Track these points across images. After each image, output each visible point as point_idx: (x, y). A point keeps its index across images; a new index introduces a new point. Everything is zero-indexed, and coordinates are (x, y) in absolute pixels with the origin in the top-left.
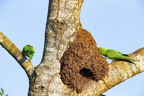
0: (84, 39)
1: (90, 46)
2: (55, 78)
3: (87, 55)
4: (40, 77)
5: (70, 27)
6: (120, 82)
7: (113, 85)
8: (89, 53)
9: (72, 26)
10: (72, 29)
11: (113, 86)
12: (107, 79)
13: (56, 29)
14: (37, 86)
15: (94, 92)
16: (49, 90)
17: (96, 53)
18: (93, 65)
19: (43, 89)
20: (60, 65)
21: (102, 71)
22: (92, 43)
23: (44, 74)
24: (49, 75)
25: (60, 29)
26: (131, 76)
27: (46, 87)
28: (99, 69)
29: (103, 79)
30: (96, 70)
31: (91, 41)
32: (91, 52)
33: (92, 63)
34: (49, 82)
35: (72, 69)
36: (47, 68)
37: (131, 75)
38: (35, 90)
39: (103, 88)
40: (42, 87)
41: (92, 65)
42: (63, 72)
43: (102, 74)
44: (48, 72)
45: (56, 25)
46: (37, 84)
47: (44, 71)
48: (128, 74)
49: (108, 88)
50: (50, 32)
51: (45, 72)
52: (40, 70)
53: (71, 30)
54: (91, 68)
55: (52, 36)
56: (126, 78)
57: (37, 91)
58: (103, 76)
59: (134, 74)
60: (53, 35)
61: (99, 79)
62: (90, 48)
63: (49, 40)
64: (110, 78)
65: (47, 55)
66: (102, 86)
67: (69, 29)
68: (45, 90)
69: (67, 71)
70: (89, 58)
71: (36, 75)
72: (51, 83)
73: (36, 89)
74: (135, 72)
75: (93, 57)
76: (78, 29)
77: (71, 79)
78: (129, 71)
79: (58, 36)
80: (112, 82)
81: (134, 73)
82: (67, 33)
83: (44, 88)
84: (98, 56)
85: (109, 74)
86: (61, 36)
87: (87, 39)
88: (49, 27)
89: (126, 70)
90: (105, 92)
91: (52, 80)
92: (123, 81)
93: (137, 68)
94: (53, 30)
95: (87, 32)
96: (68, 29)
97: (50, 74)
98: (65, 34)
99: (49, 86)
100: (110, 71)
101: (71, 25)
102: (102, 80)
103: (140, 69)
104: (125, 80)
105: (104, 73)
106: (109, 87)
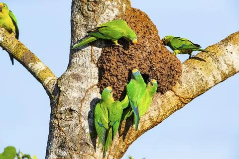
0: (134, 25)
1: (144, 37)
2: (90, 94)
3: (141, 52)
4: (66, 93)
5: (110, 7)
6: (203, 92)
7: (191, 97)
8: (144, 47)
9: (113, 6)
10: (112, 10)
11: (192, 99)
12: (179, 88)
13: (86, 12)
14: (63, 109)
15: (159, 112)
16: (82, 113)
17: (157, 46)
18: (153, 66)
19: (71, 114)
20: (97, 71)
21: (169, 75)
22: (149, 30)
23: (72, 88)
24: (81, 89)
25: (92, 11)
26: (221, 80)
27: (76, 110)
28: (164, 72)
29: (173, 88)
30: (158, 74)
31: (148, 27)
32: (148, 45)
33: (151, 63)
34: (82, 101)
35: (117, 76)
36: (77, 77)
37: (219, 78)
38: (59, 116)
39: (174, 104)
40: (71, 110)
41: (151, 68)
42: (102, 82)
43: (171, 80)
44: (78, 84)
45: (86, 6)
46: (62, 106)
47: (72, 82)
48: (214, 77)
49: (183, 103)
50: (78, 18)
51: (74, 84)
52: (66, 82)
53: (111, 12)
54: (149, 72)
55: (81, 24)
56: (211, 83)
57: (63, 117)
58: (171, 83)
59: (225, 77)
60: (83, 23)
61: (166, 89)
62: (145, 39)
63: (78, 32)
64: (185, 86)
65: (76, 57)
66: (171, 100)
67: (107, 11)
68: (75, 115)
69: (108, 79)
70: (144, 55)
71: (60, 91)
72: (85, 101)
73: (61, 113)
74: (227, 72)
75: (151, 54)
76: (124, 9)
77: (116, 93)
78: (215, 72)
79: (90, 23)
80: (189, 91)
81: (224, 74)
82: (105, 17)
83: (74, 111)
84: (160, 52)
85: (182, 79)
86: (95, 23)
87: (139, 25)
88: (76, 10)
89: (211, 71)
90: (178, 109)
91: (86, 98)
92: (207, 90)
93: (228, 65)
94: (83, 14)
95: (141, 13)
96: (105, 11)
97: (83, 87)
98: (101, 20)
99: (81, 107)
100: (183, 74)
101: (111, 4)
102: (172, 90)
103: (234, 67)
104: (210, 88)
105: (173, 78)
106: (184, 101)
